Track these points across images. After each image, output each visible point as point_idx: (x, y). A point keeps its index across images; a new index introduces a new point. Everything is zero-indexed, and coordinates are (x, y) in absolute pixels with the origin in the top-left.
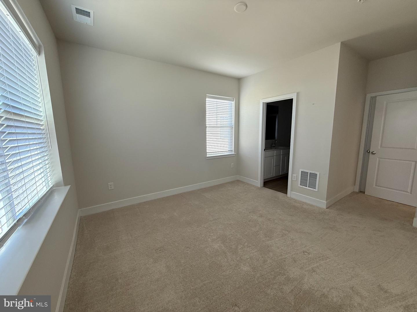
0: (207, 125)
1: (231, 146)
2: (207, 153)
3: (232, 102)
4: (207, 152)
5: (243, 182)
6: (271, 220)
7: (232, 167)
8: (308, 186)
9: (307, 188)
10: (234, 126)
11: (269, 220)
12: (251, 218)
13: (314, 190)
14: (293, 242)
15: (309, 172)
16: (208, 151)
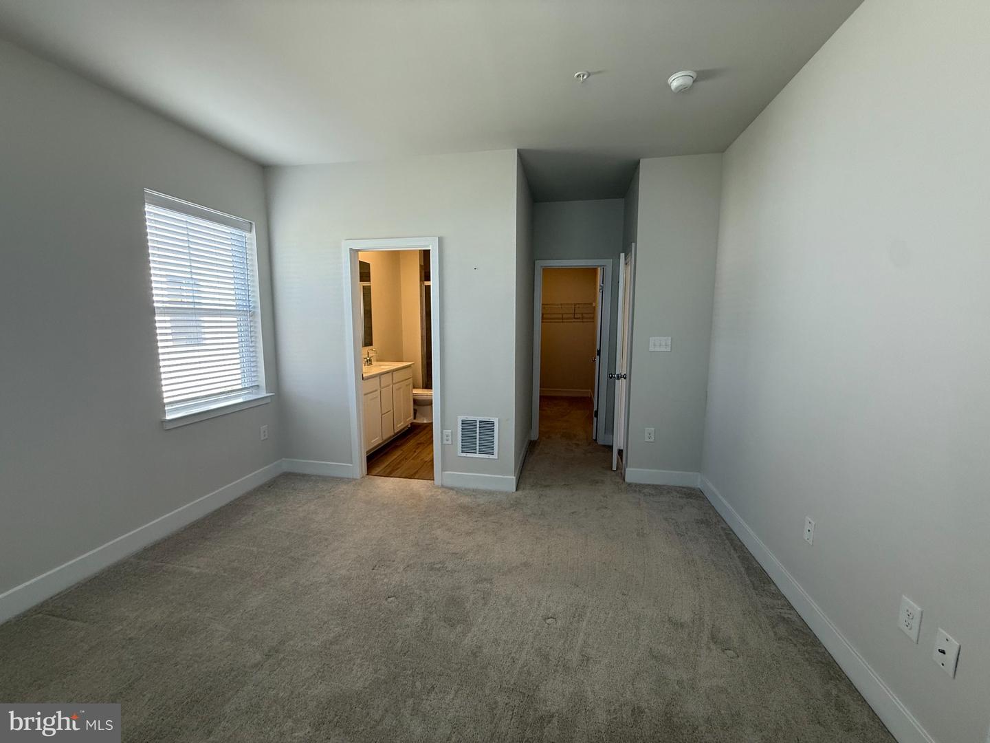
0: (156, 305)
1: (254, 371)
2: (164, 405)
3: (247, 235)
4: (166, 401)
5: (304, 477)
6: (438, 566)
7: (262, 439)
8: (478, 452)
9: (477, 455)
10: (259, 311)
11: (432, 569)
12: (387, 584)
13: (491, 457)
14: (513, 605)
15: (478, 419)
16: (167, 397)
